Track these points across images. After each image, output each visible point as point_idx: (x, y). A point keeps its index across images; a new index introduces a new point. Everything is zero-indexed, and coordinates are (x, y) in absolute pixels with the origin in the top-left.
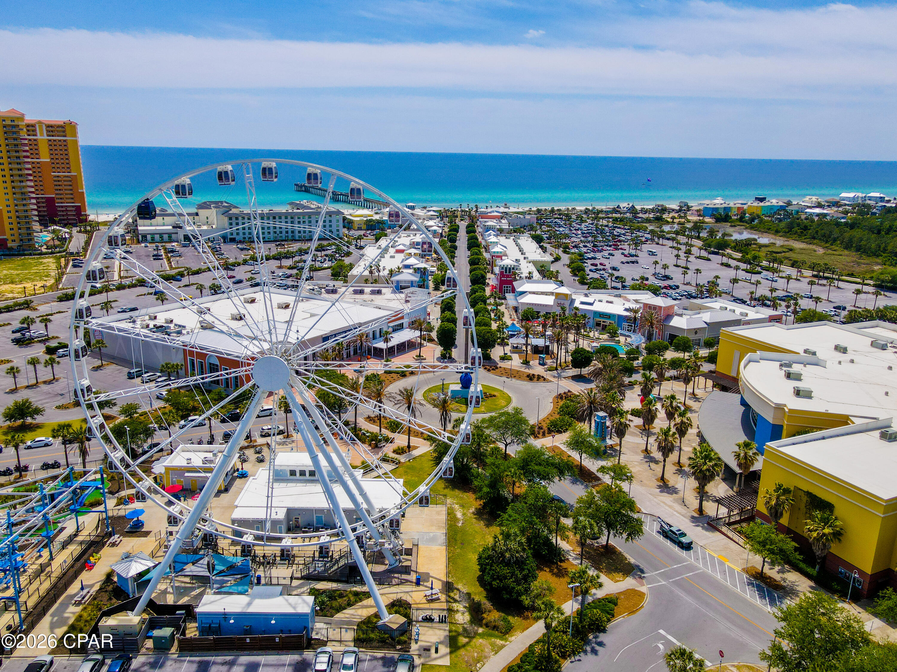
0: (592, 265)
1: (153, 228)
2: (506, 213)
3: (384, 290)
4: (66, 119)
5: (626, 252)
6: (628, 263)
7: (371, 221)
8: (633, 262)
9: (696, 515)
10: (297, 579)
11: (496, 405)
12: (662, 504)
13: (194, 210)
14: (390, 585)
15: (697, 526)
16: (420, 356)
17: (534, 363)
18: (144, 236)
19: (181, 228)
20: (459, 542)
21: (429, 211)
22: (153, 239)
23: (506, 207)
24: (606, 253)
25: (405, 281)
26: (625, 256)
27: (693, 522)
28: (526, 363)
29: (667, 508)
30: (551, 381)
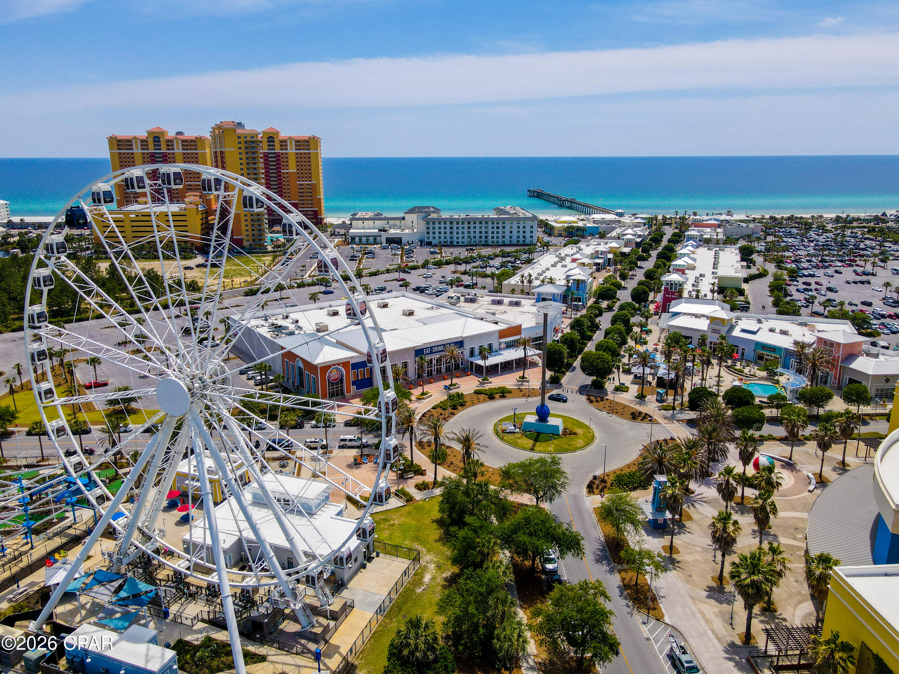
0: (804, 283)
1: (363, 231)
2: (727, 221)
3: (523, 302)
4: (310, 135)
5: (860, 270)
6: (855, 283)
7: (572, 227)
8: (862, 283)
9: (738, 642)
10: (203, 621)
11: (570, 445)
12: (698, 615)
13: (402, 215)
14: (289, 652)
15: (730, 659)
16: (523, 377)
17: (651, 398)
18: (353, 239)
19: (385, 231)
20: (402, 613)
21: (636, 218)
22: (360, 241)
23: (729, 213)
24: (830, 271)
25: (547, 294)
26: (857, 274)
27: (726, 652)
28: (641, 397)
29: (702, 622)
30: (658, 423)
